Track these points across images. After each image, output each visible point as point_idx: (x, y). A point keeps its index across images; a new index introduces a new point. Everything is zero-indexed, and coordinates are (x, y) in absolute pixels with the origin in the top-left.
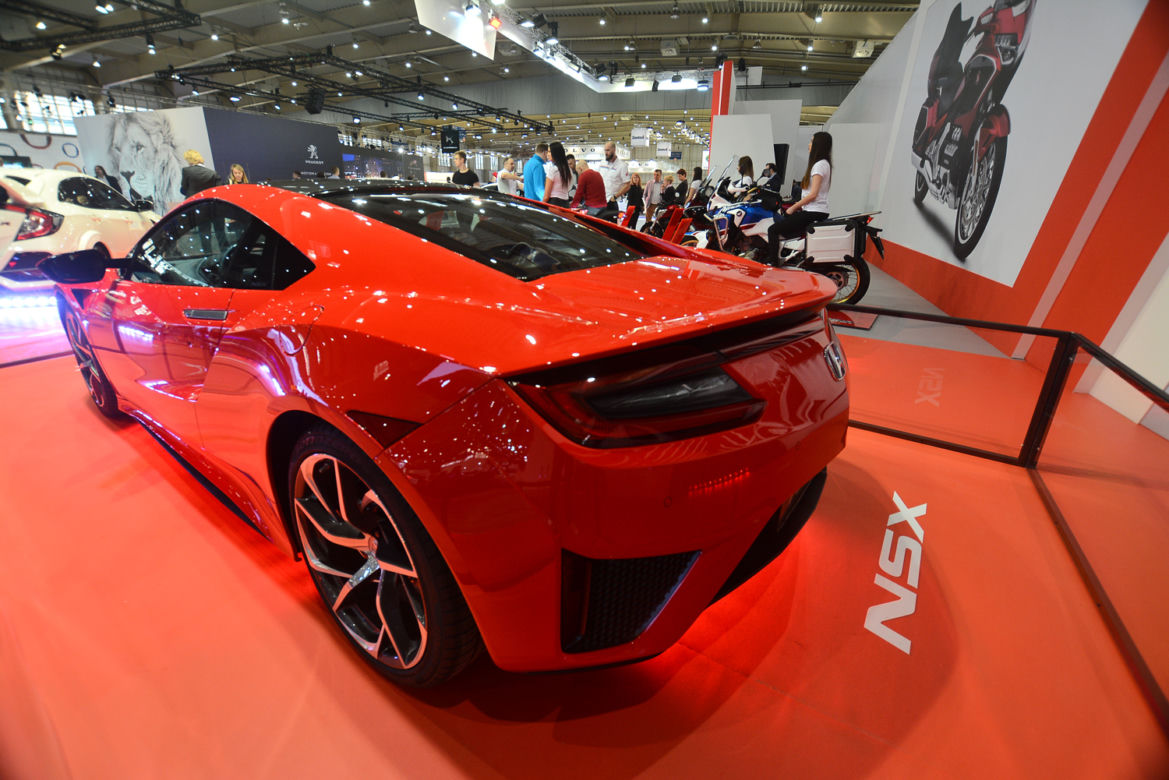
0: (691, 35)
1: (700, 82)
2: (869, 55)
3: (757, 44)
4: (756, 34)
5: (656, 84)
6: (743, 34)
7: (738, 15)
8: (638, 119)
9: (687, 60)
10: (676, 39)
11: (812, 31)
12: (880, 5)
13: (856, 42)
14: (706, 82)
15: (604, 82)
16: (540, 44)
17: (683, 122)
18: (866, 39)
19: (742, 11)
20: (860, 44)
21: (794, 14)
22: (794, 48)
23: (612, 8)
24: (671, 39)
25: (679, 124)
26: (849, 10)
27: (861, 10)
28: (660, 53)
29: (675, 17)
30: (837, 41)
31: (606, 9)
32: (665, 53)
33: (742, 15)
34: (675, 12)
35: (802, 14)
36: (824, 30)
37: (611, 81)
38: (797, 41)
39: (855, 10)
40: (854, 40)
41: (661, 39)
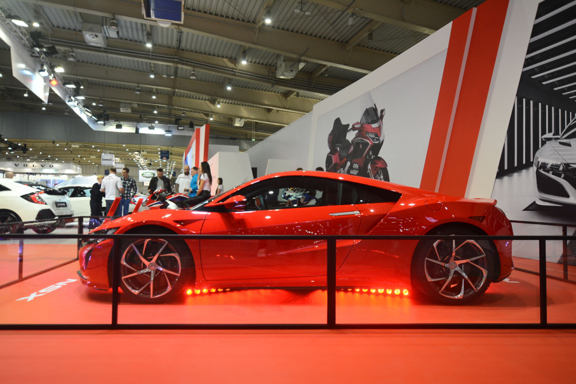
0: (139, 103)
1: (166, 131)
2: (242, 126)
3: (184, 113)
4: (183, 108)
5: (137, 130)
6: (175, 107)
7: (172, 97)
8: (105, 149)
9: (141, 116)
10: (130, 103)
11: (214, 111)
12: (246, 103)
13: (235, 119)
14: (170, 131)
15: (101, 124)
16: (72, 98)
17: (140, 152)
18: (241, 118)
19: (174, 95)
20: (237, 120)
21: (203, 101)
22: (201, 117)
23: (87, 80)
24: (128, 103)
25: (137, 153)
26: (231, 103)
27: (237, 104)
28: (120, 110)
29: (138, 93)
30: (224, 117)
31: (84, 79)
32: (122, 110)
33: (174, 97)
34: (138, 90)
35: (207, 102)
36: (221, 112)
37: (104, 124)
38: (202, 114)
39: (234, 104)
40: (234, 118)
41: (120, 102)
